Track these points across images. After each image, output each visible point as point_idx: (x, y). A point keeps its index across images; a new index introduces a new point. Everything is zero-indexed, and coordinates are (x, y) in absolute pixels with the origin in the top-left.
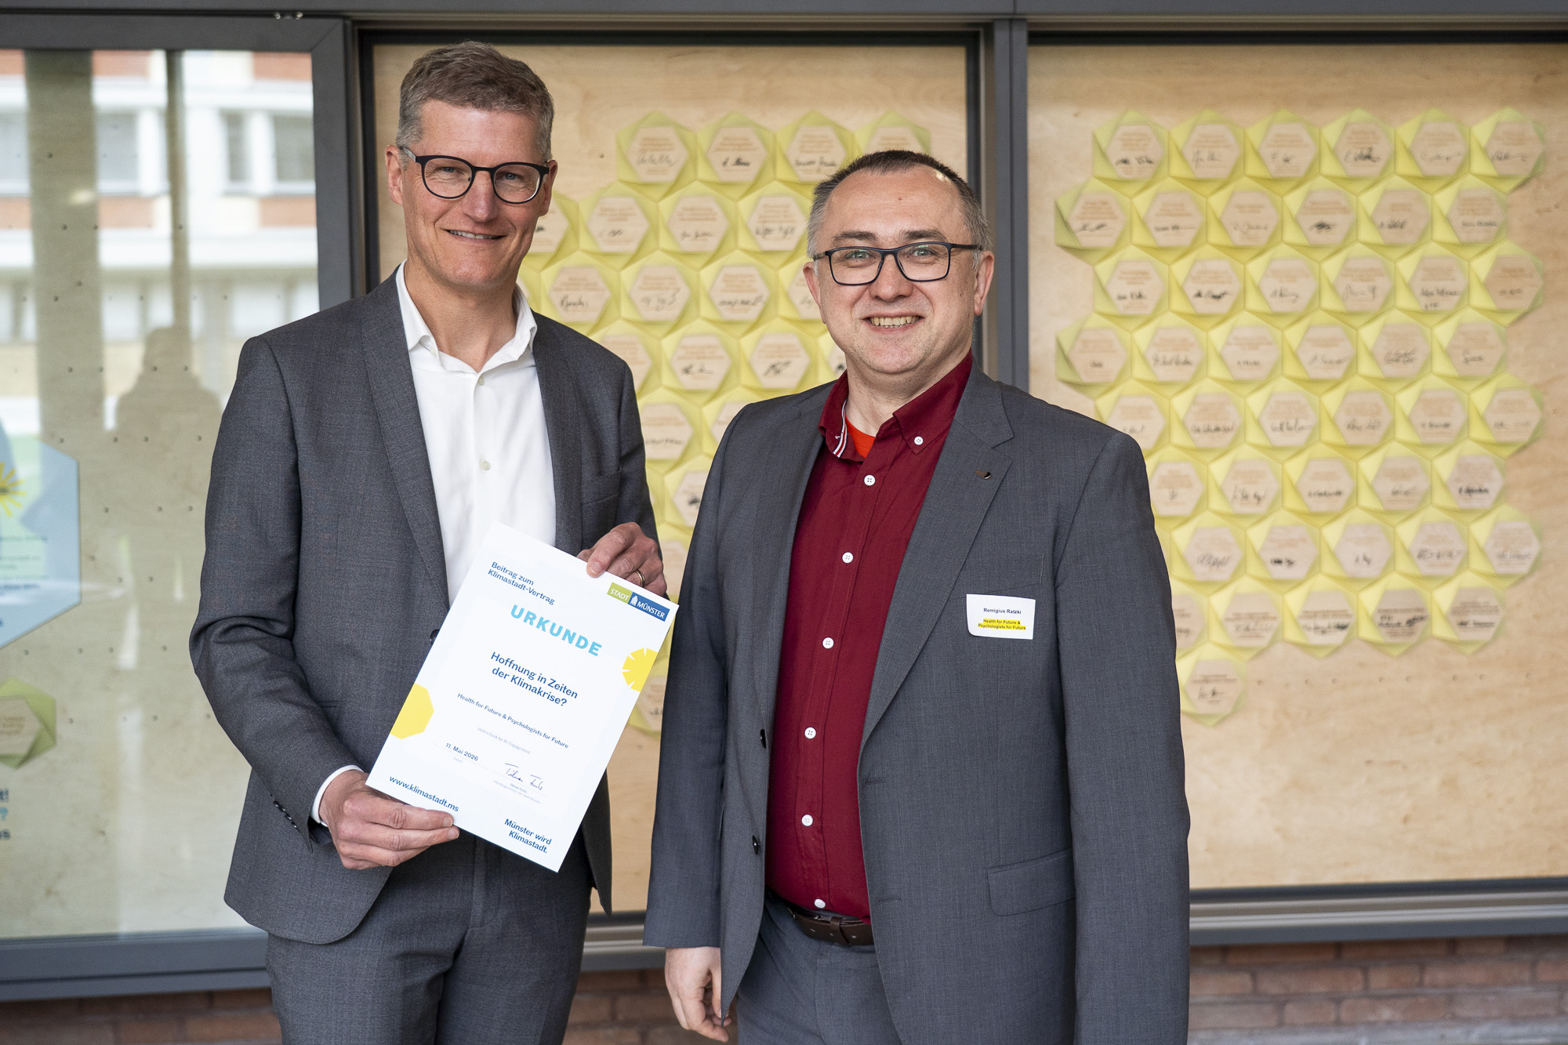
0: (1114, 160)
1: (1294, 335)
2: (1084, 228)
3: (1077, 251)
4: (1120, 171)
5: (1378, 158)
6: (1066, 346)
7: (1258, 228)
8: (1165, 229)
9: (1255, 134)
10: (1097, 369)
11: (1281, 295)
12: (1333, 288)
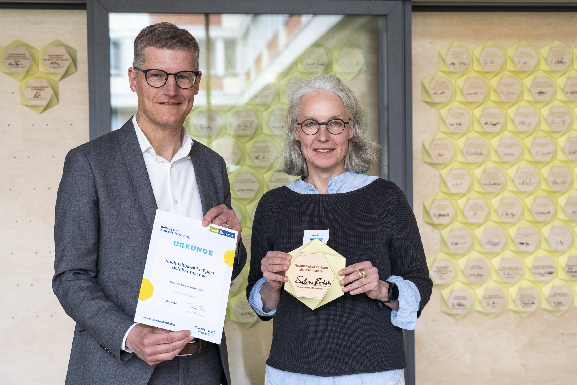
0: (448, 64)
1: (528, 141)
2: (435, 94)
3: (431, 104)
4: (451, 68)
5: (566, 63)
6: (427, 147)
7: (512, 93)
8: (471, 94)
9: (511, 52)
10: (441, 157)
11: (523, 124)
12: (546, 120)
